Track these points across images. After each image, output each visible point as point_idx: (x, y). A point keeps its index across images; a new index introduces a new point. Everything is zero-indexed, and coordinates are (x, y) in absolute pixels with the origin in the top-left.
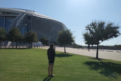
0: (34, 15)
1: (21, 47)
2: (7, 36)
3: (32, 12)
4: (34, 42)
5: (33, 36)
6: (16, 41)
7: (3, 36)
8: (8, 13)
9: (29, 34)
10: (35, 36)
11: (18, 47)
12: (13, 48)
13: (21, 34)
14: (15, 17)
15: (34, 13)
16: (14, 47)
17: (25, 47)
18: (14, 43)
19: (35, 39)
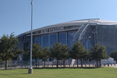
0: (98, 24)
1: (88, 66)
2: (70, 52)
3: (96, 21)
4: (103, 58)
5: (100, 50)
6: (80, 58)
7: (66, 53)
8: (69, 27)
9: (96, 49)
10: (103, 51)
11: (84, 66)
12: (78, 67)
13: (86, 49)
14: (77, 30)
15: (99, 21)
16: (80, 66)
17: (91, 66)
18: (79, 61)
19: (103, 55)
